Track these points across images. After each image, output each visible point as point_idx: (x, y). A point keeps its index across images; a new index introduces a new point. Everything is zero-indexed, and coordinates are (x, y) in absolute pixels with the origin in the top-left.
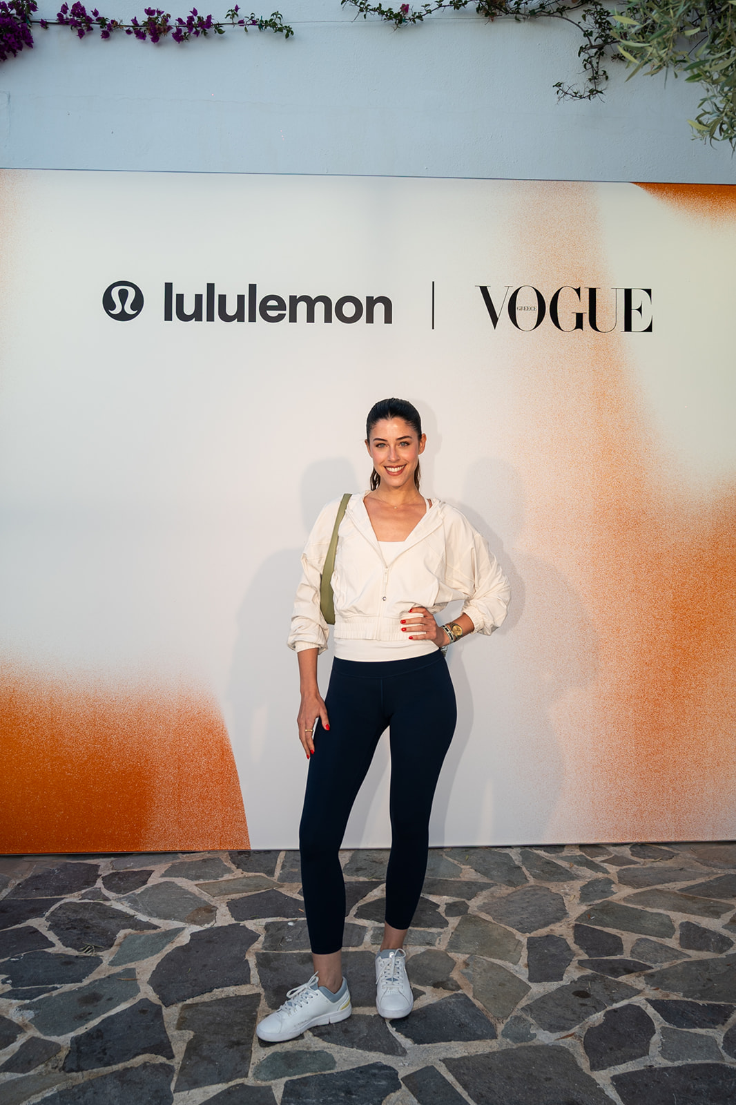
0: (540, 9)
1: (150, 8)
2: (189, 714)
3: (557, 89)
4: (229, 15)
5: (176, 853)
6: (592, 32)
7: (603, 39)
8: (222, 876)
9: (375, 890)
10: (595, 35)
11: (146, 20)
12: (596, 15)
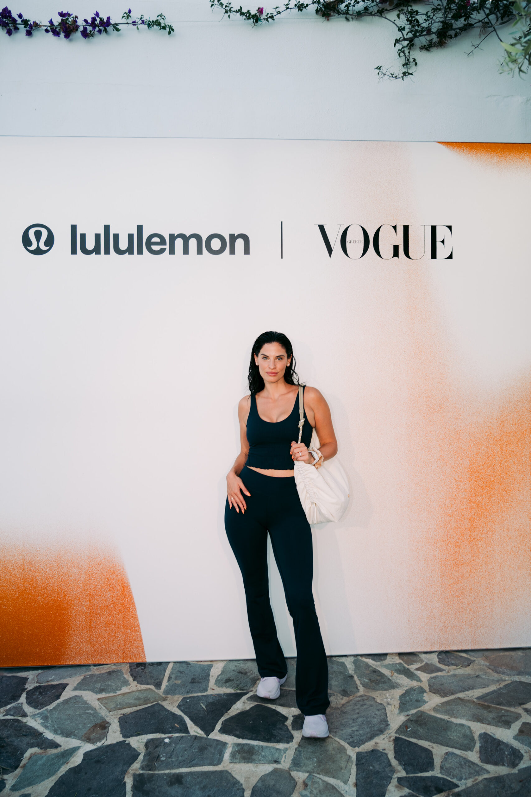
0: (364, 11)
1: (62, 12)
2: (96, 560)
3: (377, 71)
4: (124, 16)
5: (89, 665)
6: (404, 27)
7: (413, 33)
8: (120, 690)
9: (238, 703)
10: (407, 30)
11: (60, 21)
12: (407, 15)
